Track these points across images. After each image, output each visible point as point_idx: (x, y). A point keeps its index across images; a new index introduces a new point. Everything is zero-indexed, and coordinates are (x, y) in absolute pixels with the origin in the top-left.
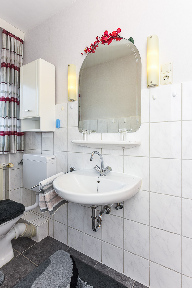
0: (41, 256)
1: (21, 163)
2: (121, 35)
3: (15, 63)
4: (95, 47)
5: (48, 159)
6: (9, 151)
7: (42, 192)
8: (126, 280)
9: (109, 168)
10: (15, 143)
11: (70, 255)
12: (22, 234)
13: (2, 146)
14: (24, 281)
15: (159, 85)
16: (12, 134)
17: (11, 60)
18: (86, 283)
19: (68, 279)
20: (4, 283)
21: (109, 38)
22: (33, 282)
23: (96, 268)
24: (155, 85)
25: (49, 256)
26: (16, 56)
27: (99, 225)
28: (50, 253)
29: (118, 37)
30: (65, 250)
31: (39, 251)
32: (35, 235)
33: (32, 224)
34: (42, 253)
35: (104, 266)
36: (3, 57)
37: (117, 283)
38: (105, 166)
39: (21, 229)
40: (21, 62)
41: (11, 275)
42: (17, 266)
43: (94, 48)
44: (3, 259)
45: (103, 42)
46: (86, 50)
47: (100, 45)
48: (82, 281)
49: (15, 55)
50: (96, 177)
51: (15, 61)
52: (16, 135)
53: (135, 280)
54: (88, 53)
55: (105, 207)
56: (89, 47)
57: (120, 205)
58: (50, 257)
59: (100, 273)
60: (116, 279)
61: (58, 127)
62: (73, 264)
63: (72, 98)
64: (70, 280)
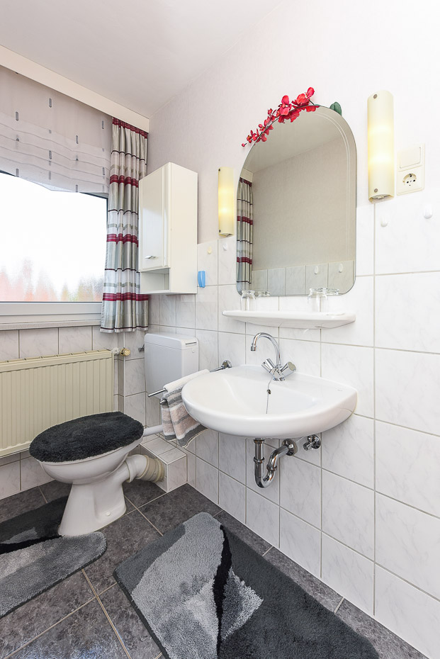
0: (171, 519)
1: (142, 350)
2: (315, 100)
3: (132, 175)
4: (266, 129)
5: (183, 343)
6: (124, 327)
7: (166, 404)
8: (324, 593)
9: (292, 367)
10: (132, 314)
11: (220, 524)
12: (140, 474)
13: (111, 319)
14: (137, 557)
15: (395, 196)
16: (127, 299)
17: (126, 170)
18: (243, 583)
19: (212, 569)
20: (105, 555)
21: (293, 108)
22: (151, 563)
23: (267, 558)
24: (386, 197)
25: (183, 521)
26: (134, 161)
27: (270, 477)
28: (186, 516)
29: (310, 104)
30: (212, 515)
31: (167, 508)
32: (162, 480)
33: (159, 459)
34: (172, 513)
35: (283, 557)
36: (113, 166)
37: (305, 595)
38: (284, 362)
39: (138, 466)
40: (144, 171)
41: (118, 543)
42: (128, 530)
43: (265, 132)
44: (108, 514)
45: (282, 118)
46: (251, 138)
47: (276, 124)
48: (237, 579)
49: (132, 160)
50: (266, 382)
51: (132, 171)
52: (135, 300)
53: (344, 597)
54: (253, 142)
55: (285, 441)
56: (255, 132)
57: (313, 440)
58: (184, 524)
59: (273, 569)
60: (303, 588)
61: (201, 285)
62: (224, 543)
63: (225, 231)
64: (215, 572)
